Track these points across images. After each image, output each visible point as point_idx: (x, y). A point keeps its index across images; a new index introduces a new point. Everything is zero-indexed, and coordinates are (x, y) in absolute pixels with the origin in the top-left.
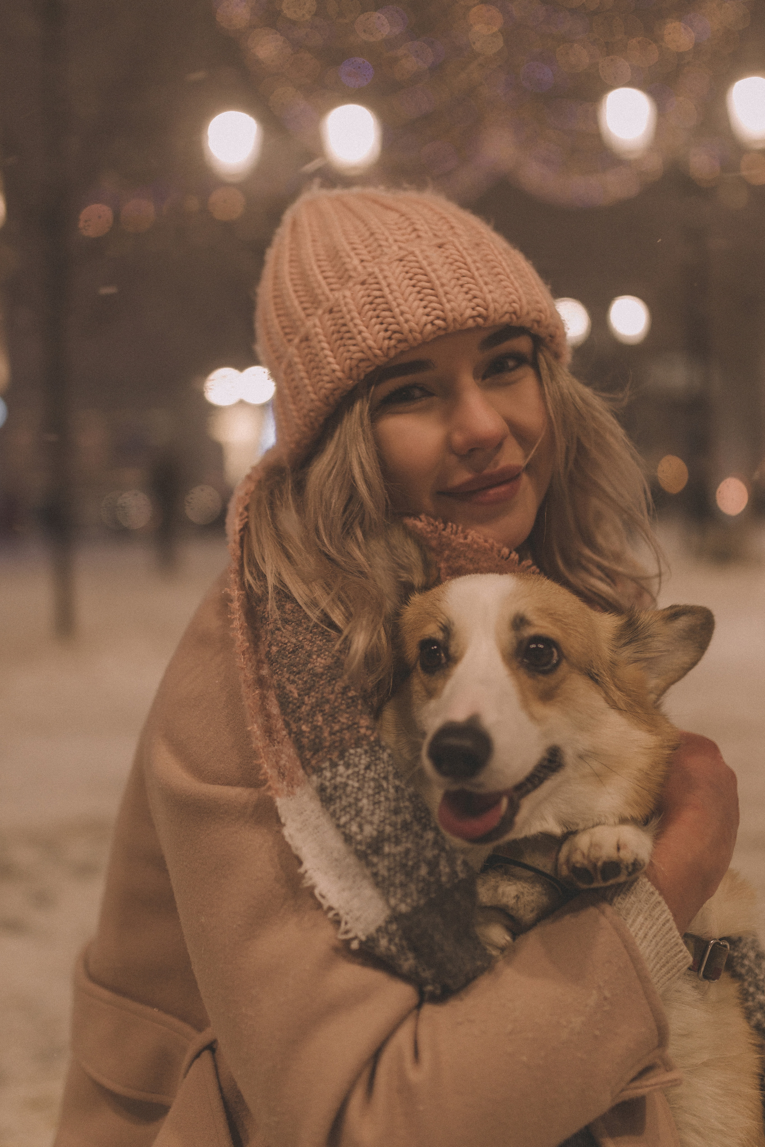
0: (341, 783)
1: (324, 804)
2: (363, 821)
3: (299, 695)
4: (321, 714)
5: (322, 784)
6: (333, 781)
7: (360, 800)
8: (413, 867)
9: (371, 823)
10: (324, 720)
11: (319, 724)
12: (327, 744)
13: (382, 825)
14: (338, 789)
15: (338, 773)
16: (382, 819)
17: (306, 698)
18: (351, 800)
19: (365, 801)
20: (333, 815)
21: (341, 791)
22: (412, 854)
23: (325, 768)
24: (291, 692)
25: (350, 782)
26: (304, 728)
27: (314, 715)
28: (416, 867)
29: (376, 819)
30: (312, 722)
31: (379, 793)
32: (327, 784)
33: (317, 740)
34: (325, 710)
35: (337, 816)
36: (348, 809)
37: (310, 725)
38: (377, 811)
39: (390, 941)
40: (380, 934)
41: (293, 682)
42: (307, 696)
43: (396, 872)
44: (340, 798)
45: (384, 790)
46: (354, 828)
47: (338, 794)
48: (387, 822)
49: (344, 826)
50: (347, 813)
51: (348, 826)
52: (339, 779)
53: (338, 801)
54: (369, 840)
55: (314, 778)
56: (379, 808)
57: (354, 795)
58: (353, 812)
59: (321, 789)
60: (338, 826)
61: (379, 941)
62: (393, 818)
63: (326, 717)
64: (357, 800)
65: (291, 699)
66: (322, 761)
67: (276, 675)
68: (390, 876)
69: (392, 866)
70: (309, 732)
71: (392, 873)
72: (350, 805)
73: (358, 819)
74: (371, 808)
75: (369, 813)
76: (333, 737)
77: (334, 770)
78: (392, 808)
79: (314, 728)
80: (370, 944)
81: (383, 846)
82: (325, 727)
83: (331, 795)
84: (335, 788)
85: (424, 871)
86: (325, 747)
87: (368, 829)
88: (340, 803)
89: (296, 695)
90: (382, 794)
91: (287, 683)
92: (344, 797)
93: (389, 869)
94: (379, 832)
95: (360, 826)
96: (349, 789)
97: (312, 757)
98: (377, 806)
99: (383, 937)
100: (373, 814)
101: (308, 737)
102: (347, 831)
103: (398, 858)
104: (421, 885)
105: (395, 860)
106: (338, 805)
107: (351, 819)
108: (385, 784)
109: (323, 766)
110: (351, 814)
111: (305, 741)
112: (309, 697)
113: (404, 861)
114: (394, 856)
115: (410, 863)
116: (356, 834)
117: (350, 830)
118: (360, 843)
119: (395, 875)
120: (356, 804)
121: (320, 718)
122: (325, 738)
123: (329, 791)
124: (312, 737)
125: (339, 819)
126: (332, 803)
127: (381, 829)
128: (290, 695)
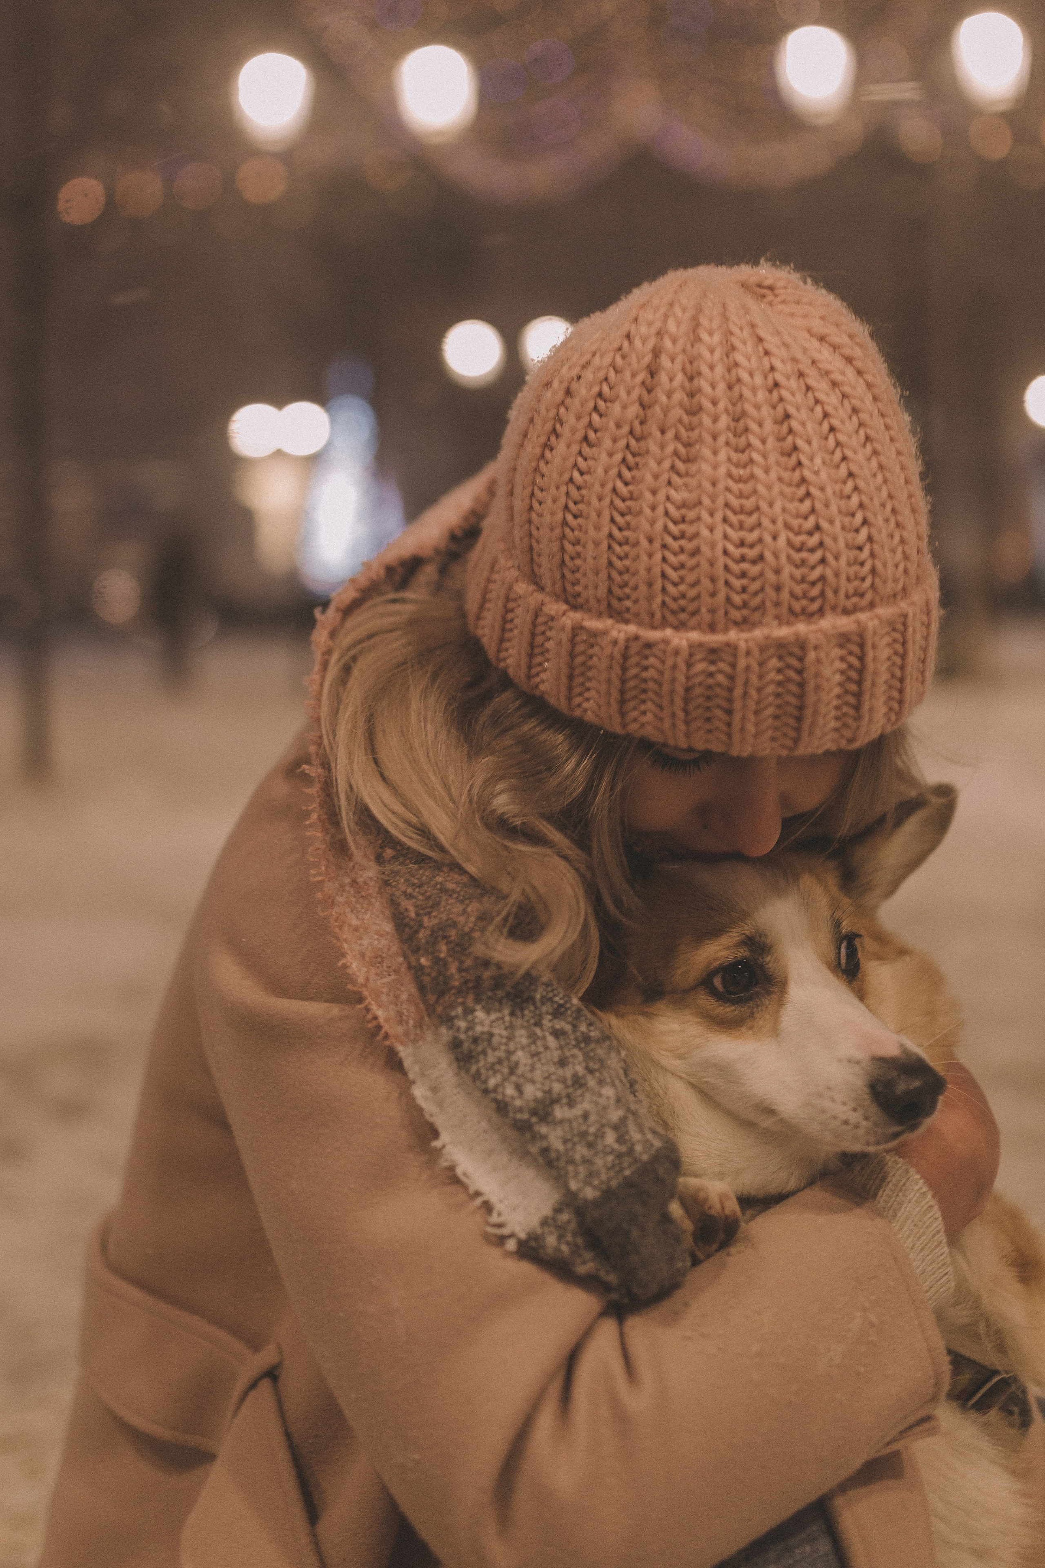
0: (483, 1033)
1: (462, 1063)
2: (521, 1081)
3: (417, 914)
4: (445, 941)
5: (455, 1038)
6: (470, 1033)
7: (514, 1052)
8: (596, 1135)
9: (532, 1081)
10: (448, 951)
11: (442, 955)
12: (457, 984)
13: (547, 1082)
14: (480, 1042)
15: (477, 1020)
16: (546, 1075)
17: (426, 919)
18: (501, 1054)
19: (520, 1053)
20: (476, 1077)
21: (486, 1044)
22: (593, 1118)
23: (457, 1017)
24: (406, 910)
25: (496, 1031)
26: (423, 961)
27: (434, 944)
28: (600, 1135)
29: (538, 1075)
30: (432, 953)
31: (534, 1042)
32: (463, 1036)
33: (441, 978)
34: (450, 936)
35: (483, 1078)
36: (497, 1067)
37: (430, 957)
38: (538, 1065)
39: (560, 1237)
40: (546, 1229)
41: (410, 897)
42: (427, 917)
43: (575, 1144)
44: (484, 1052)
45: (539, 1038)
46: (510, 1091)
47: (480, 1048)
48: (553, 1077)
49: (495, 1090)
50: (495, 1072)
51: (500, 1090)
52: (479, 1029)
53: (481, 1057)
54: (532, 1105)
55: (443, 1030)
56: (540, 1060)
57: (503, 1048)
58: (506, 1070)
59: (455, 1045)
60: (486, 1091)
61: (544, 1239)
62: (560, 1072)
63: (452, 946)
64: (509, 1053)
65: (407, 920)
66: (452, 1006)
67: (389, 887)
68: (567, 1150)
69: (569, 1136)
70: (430, 967)
71: (569, 1145)
72: (500, 1061)
73: (514, 1078)
74: (530, 1061)
75: (528, 1068)
76: (464, 974)
77: (470, 1017)
78: (556, 1059)
79: (437, 961)
80: (533, 1244)
81: (553, 1110)
82: (450, 960)
83: (470, 1051)
84: (475, 1040)
85: (610, 1138)
86: (453, 987)
87: (530, 1091)
88: (485, 1060)
89: (413, 915)
90: (539, 1043)
91: (403, 897)
92: (489, 1051)
93: (565, 1141)
94: (545, 1092)
95: (519, 1088)
96: (496, 1040)
97: (437, 1001)
98: (535, 1059)
99: (551, 1233)
100: (533, 1069)
101: (429, 975)
102: (500, 1097)
103: (575, 1125)
104: (610, 1158)
105: (572, 1129)
106: (482, 1063)
107: (505, 1080)
108: (538, 1031)
109: (453, 1013)
110: (502, 1073)
111: (426, 979)
112: (430, 918)
113: (584, 1128)
114: (570, 1121)
115: (592, 1130)
116: (513, 1098)
117: (504, 1094)
118: (520, 1110)
119: (573, 1148)
120: (508, 1058)
121: (444, 948)
122: (452, 975)
123: (466, 1045)
124: (434, 974)
125: (485, 1082)
126: (473, 1061)
127: (546, 1088)
128: (406, 914)
